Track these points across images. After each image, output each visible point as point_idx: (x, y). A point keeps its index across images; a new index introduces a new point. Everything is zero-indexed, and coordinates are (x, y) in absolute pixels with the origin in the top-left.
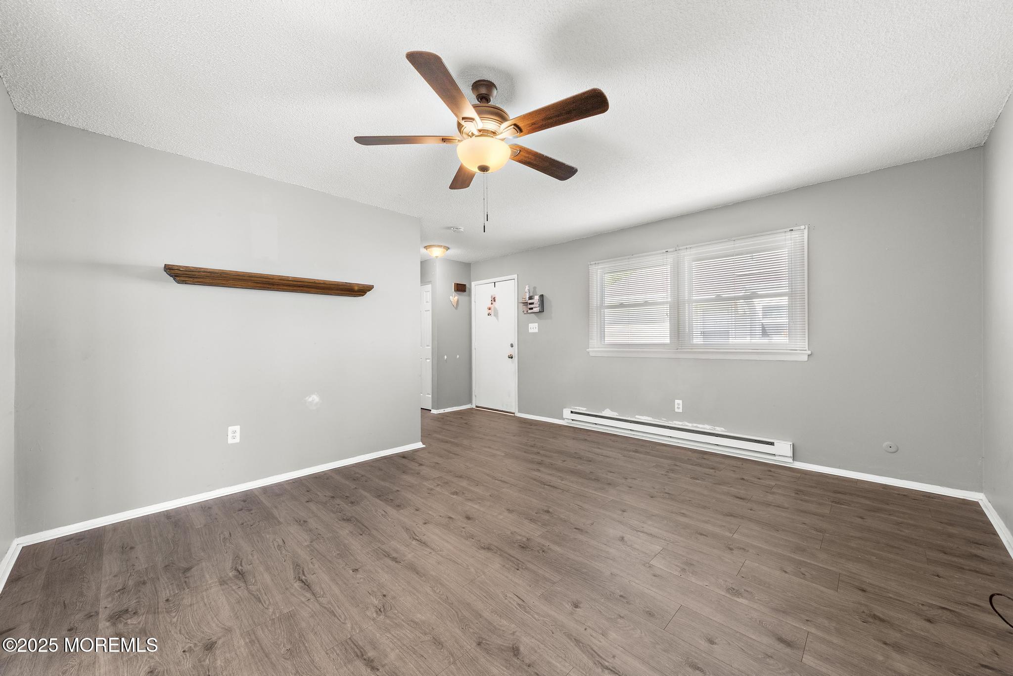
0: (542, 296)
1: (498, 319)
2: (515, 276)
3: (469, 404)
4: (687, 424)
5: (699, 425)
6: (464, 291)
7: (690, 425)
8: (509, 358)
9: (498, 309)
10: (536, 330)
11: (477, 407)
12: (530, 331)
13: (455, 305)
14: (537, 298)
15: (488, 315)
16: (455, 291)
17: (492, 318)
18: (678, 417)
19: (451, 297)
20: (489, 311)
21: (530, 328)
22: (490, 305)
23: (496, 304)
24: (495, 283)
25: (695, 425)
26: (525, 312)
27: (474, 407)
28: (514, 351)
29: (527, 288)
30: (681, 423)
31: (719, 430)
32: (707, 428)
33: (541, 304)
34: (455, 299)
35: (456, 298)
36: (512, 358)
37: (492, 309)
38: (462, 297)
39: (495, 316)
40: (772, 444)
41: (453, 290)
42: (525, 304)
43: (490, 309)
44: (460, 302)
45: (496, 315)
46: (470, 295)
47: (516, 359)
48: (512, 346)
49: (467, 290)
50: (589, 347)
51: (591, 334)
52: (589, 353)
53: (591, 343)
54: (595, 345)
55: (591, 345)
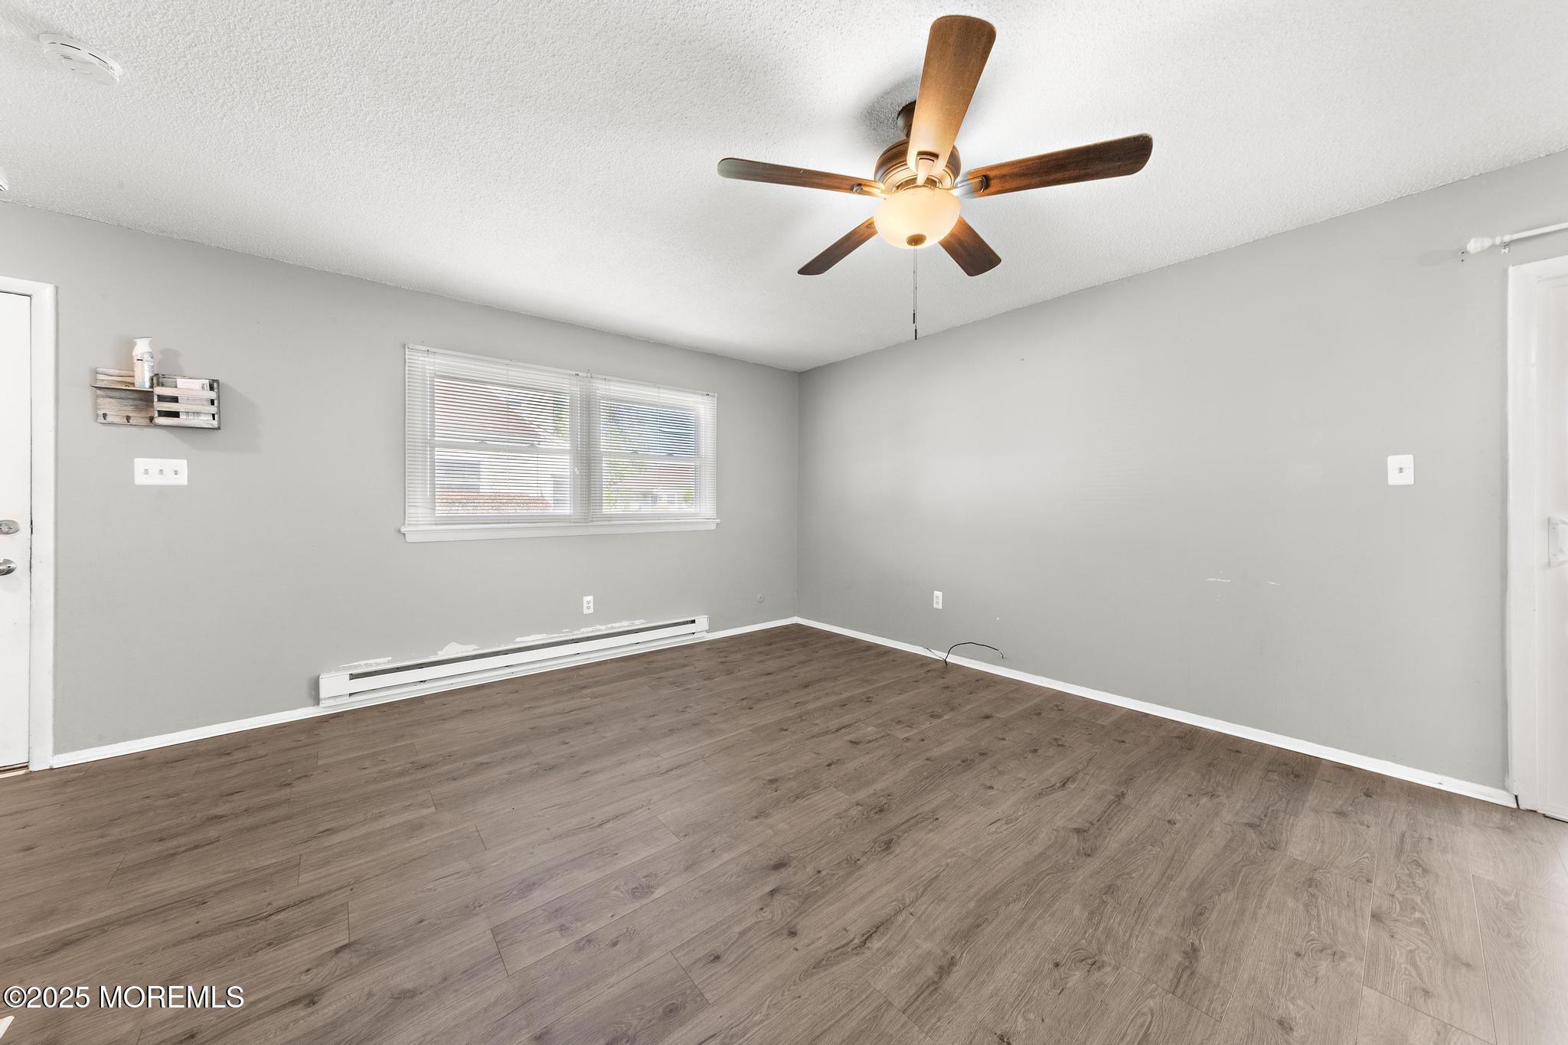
4: (599, 627)
5: (614, 625)
7: (604, 627)
18: (589, 620)
25: (610, 626)
30: (590, 629)
31: (639, 624)
32: (625, 625)
36: (8, 571)
40: (693, 622)
47: (37, 574)
50: (407, 522)
51: (410, 497)
52: (407, 536)
53: (411, 515)
54: (420, 519)
55: (410, 519)
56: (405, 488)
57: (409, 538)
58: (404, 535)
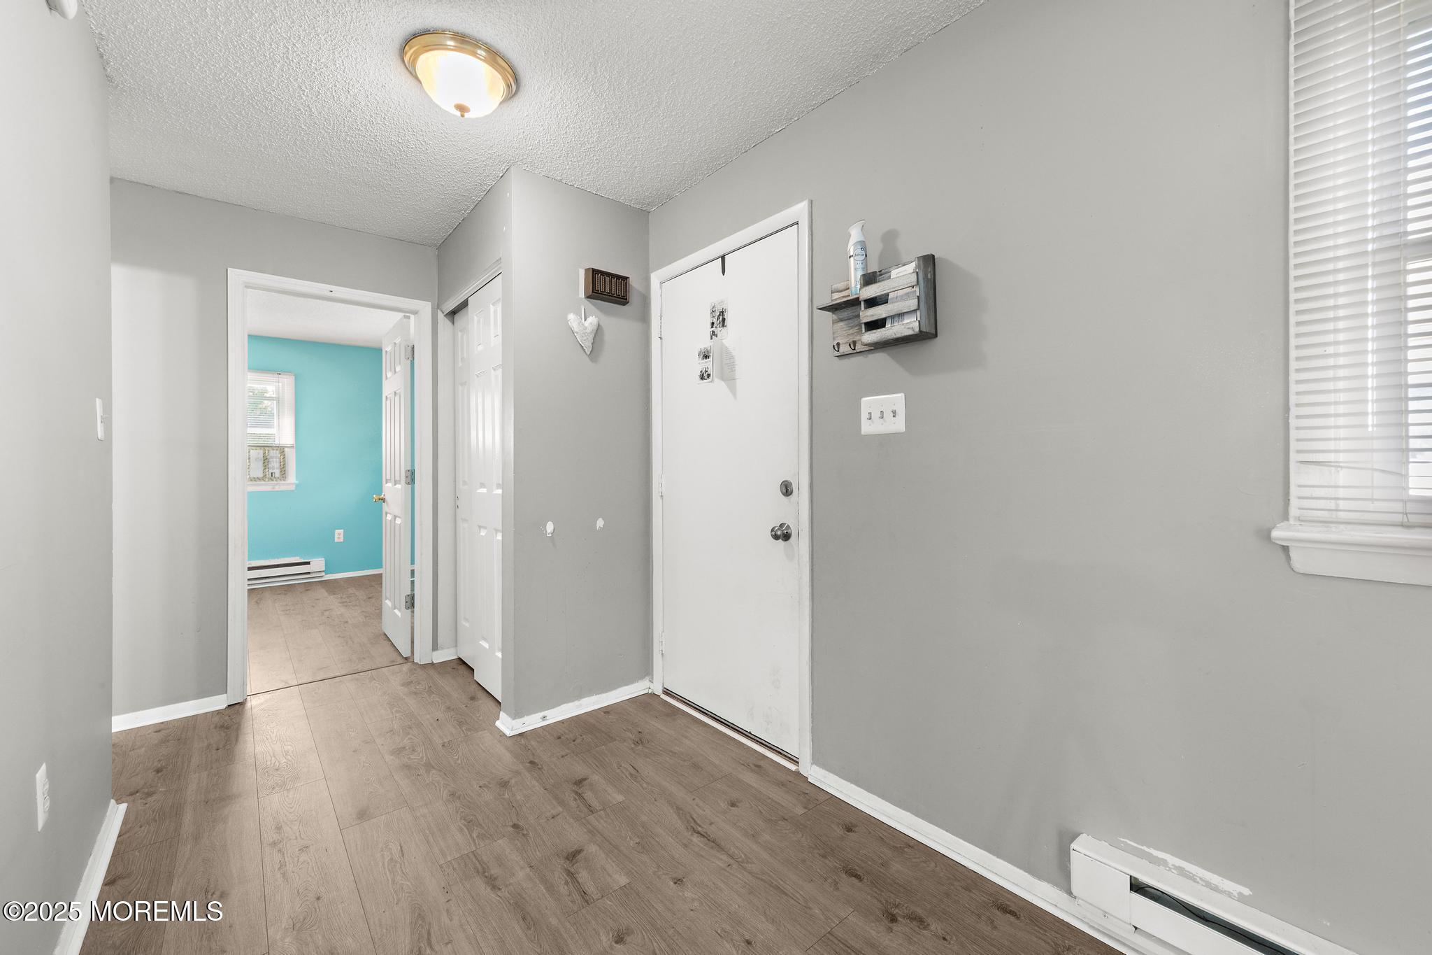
0: (929, 262)
1: (733, 390)
2: (800, 210)
3: (642, 678)
6: (622, 299)
8: (776, 537)
9: (734, 353)
10: (898, 425)
11: (667, 692)
12: (867, 428)
13: (587, 345)
14: (904, 275)
15: (702, 378)
16: (588, 297)
17: (716, 386)
19: (571, 317)
20: (707, 364)
21: (864, 416)
22: (705, 343)
23: (728, 336)
24: (723, 258)
26: (845, 349)
27: (659, 691)
28: (798, 513)
29: (855, 234)
33: (927, 296)
34: (587, 324)
35: (592, 321)
36: (786, 537)
37: (715, 353)
38: (616, 322)
39: (722, 378)
41: (582, 295)
42: (845, 308)
43: (706, 357)
44: (608, 336)
45: (729, 377)
46: (644, 317)
47: (802, 543)
48: (787, 489)
49: (634, 298)
50: (1293, 511)
51: (1302, 434)
52: (1293, 554)
53: (1307, 492)
54: (1342, 505)
55: (1306, 503)
56: (1287, 409)
57: (1299, 560)
58: (1286, 549)
